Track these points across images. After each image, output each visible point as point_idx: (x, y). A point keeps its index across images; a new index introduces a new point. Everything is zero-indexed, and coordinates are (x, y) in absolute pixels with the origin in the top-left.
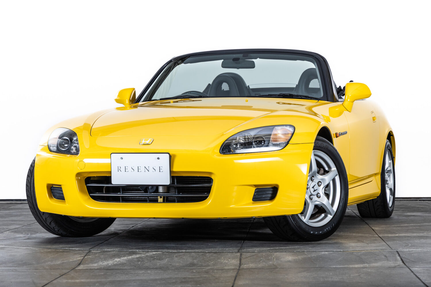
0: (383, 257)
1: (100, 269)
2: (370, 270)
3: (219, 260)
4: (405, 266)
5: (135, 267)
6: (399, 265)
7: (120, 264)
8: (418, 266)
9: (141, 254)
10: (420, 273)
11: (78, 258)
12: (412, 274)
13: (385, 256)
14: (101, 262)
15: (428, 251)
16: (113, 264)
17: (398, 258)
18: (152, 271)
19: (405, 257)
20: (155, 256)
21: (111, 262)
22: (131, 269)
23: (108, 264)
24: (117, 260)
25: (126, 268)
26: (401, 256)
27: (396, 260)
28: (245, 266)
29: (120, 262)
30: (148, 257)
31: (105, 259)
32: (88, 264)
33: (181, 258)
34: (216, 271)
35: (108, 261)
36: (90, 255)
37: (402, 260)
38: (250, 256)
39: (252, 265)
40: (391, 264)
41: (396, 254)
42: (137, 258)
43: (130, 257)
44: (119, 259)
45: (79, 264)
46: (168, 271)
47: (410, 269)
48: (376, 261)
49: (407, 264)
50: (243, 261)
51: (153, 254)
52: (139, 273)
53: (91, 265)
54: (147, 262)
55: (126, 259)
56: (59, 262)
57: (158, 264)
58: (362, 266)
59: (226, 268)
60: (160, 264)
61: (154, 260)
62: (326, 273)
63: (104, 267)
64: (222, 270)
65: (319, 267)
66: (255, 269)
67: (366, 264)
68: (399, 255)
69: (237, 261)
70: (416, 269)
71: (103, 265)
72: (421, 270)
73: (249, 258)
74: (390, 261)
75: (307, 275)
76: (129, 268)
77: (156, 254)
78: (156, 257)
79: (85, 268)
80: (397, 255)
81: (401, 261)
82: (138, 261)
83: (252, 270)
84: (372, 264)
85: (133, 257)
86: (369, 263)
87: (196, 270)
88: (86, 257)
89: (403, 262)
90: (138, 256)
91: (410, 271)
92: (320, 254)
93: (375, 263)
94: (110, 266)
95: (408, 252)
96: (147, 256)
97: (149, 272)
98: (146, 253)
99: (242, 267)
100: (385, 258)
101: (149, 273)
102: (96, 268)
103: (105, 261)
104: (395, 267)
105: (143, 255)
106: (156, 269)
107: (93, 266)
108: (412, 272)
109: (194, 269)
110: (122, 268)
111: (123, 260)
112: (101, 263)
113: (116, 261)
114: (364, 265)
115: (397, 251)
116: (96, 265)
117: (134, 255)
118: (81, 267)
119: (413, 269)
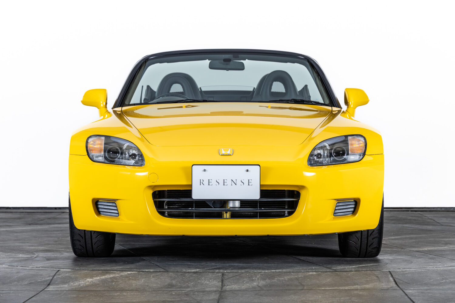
0: (375, 278)
2: (361, 293)
3: (200, 281)
4: (399, 289)
5: (109, 288)
6: (391, 287)
7: (92, 285)
8: (412, 289)
9: (115, 273)
10: (415, 296)
12: (406, 297)
13: (377, 277)
14: (72, 282)
15: (422, 272)
16: (85, 285)
17: (391, 279)
18: (128, 293)
19: (399, 278)
20: (130, 276)
21: (82, 282)
22: (105, 291)
23: (80, 285)
24: (89, 280)
25: (99, 289)
26: (394, 277)
28: (228, 288)
29: (93, 282)
30: (123, 277)
32: (58, 284)
33: (158, 278)
34: (196, 293)
35: (79, 281)
36: (59, 275)
37: (395, 281)
38: (233, 277)
40: (383, 285)
41: (388, 275)
42: (111, 278)
43: (104, 277)
44: (91, 279)
45: (49, 285)
46: (145, 293)
47: (404, 292)
48: (367, 282)
49: (400, 286)
51: (128, 274)
52: (114, 295)
53: (62, 286)
54: (122, 283)
55: (98, 280)
57: (133, 285)
59: (207, 290)
60: (136, 285)
61: (129, 279)
62: (315, 296)
63: (76, 288)
64: (204, 292)
65: (308, 290)
66: (238, 290)
67: (357, 286)
68: (392, 276)
69: (218, 282)
70: (410, 291)
71: (73, 286)
72: (416, 293)
73: (231, 278)
74: (382, 282)
75: (295, 298)
76: (103, 289)
77: (131, 273)
78: (132, 277)
79: (55, 289)
80: (390, 276)
81: (394, 283)
82: (112, 282)
83: (235, 292)
84: (363, 286)
85: (106, 277)
86: (360, 285)
87: (175, 292)
88: (55, 277)
89: (396, 283)
90: (112, 276)
91: (404, 294)
92: (307, 275)
93: (366, 284)
94: (82, 287)
95: (401, 273)
96: (121, 276)
97: (125, 294)
98: (120, 273)
100: (377, 278)
101: (124, 296)
102: (67, 289)
103: (76, 282)
104: (388, 289)
105: (117, 275)
107: (64, 287)
108: (406, 295)
109: (173, 291)
110: (94, 289)
111: (95, 280)
112: (72, 284)
113: (88, 282)
114: (354, 286)
115: (390, 271)
117: (107, 275)
118: (51, 288)
119: (406, 291)
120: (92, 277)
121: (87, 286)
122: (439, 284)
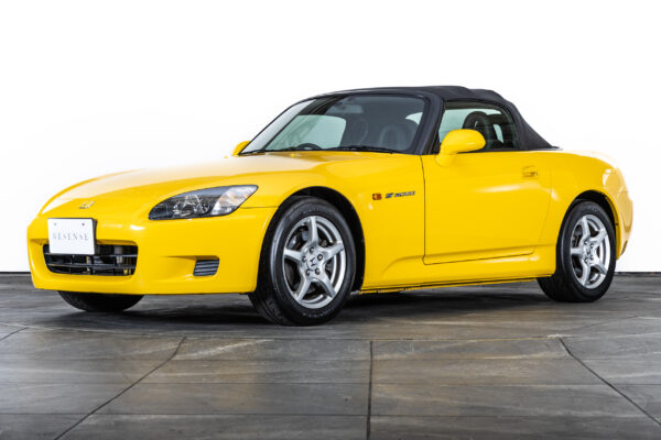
0: (544, 347)
1: (202, 360)
2: (532, 363)
3: (346, 350)
4: (573, 358)
5: (244, 357)
6: (565, 357)
7: (224, 354)
8: (589, 358)
9: (249, 341)
10: (593, 366)
11: (172, 346)
12: (585, 368)
14: (201, 351)
16: (215, 354)
17: (563, 348)
18: (266, 363)
19: (571, 346)
20: (266, 344)
21: (213, 351)
22: (239, 360)
23: (210, 354)
24: (221, 348)
25: (232, 358)
26: (565, 345)
27: (561, 350)
28: (378, 357)
29: (225, 351)
30: (258, 345)
31: (206, 348)
32: (185, 353)
35: (209, 350)
36: (186, 343)
37: (568, 350)
39: (386, 356)
40: (554, 354)
42: (245, 346)
43: (236, 345)
45: (175, 354)
46: (286, 363)
47: (580, 362)
48: (537, 351)
49: (573, 354)
50: (374, 351)
51: (264, 342)
53: (190, 355)
54: (258, 352)
55: (230, 348)
56: (149, 351)
57: (271, 354)
58: (520, 357)
59: (355, 359)
60: (274, 354)
61: (265, 348)
62: (479, 366)
63: (206, 357)
64: (352, 361)
65: (469, 359)
66: (391, 360)
67: (525, 355)
69: (367, 351)
70: (587, 361)
71: (204, 355)
72: (594, 363)
74: (554, 351)
75: (457, 368)
76: (236, 358)
77: (267, 341)
78: (268, 345)
79: (183, 359)
80: (561, 344)
81: (567, 352)
82: (247, 350)
83: (388, 362)
84: (533, 355)
85: (240, 345)
86: (528, 354)
88: (181, 345)
89: (569, 352)
90: (246, 344)
91: (581, 364)
93: (534, 352)
94: (213, 357)
96: (257, 343)
98: (255, 340)
99: (375, 357)
101: (262, 365)
102: (197, 359)
103: (206, 351)
104: (560, 359)
105: (252, 343)
106: (270, 360)
107: (193, 356)
108: (584, 365)
110: (227, 358)
111: (227, 348)
112: (201, 353)
113: (219, 350)
114: (523, 356)
115: (559, 338)
116: (195, 355)
117: (240, 343)
118: (178, 357)
119: (584, 361)
120: (223, 345)
121: (219, 355)
122: (619, 354)
